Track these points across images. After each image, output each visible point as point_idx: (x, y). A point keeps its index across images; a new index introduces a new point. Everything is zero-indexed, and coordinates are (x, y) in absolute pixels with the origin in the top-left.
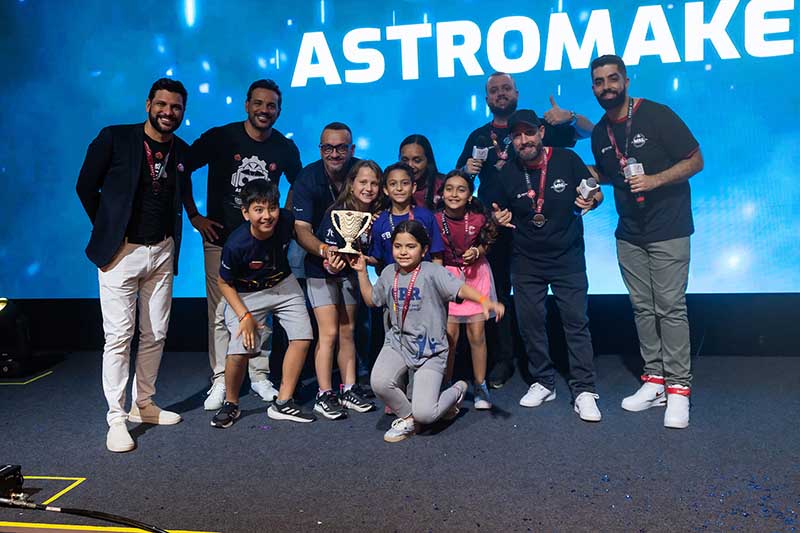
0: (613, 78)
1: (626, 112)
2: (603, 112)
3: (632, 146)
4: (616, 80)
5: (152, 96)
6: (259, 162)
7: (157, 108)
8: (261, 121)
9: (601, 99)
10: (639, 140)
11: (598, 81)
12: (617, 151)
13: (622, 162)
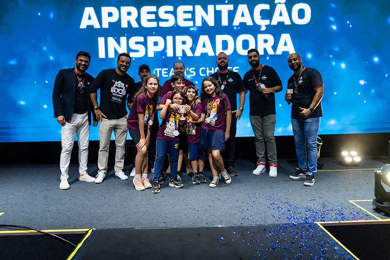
0: (255, 56)
1: (259, 68)
2: (251, 67)
3: (261, 79)
4: (256, 57)
5: (77, 58)
6: (121, 84)
7: (80, 62)
8: (123, 69)
9: (251, 63)
10: (264, 77)
11: (250, 57)
12: (256, 81)
13: (257, 85)
